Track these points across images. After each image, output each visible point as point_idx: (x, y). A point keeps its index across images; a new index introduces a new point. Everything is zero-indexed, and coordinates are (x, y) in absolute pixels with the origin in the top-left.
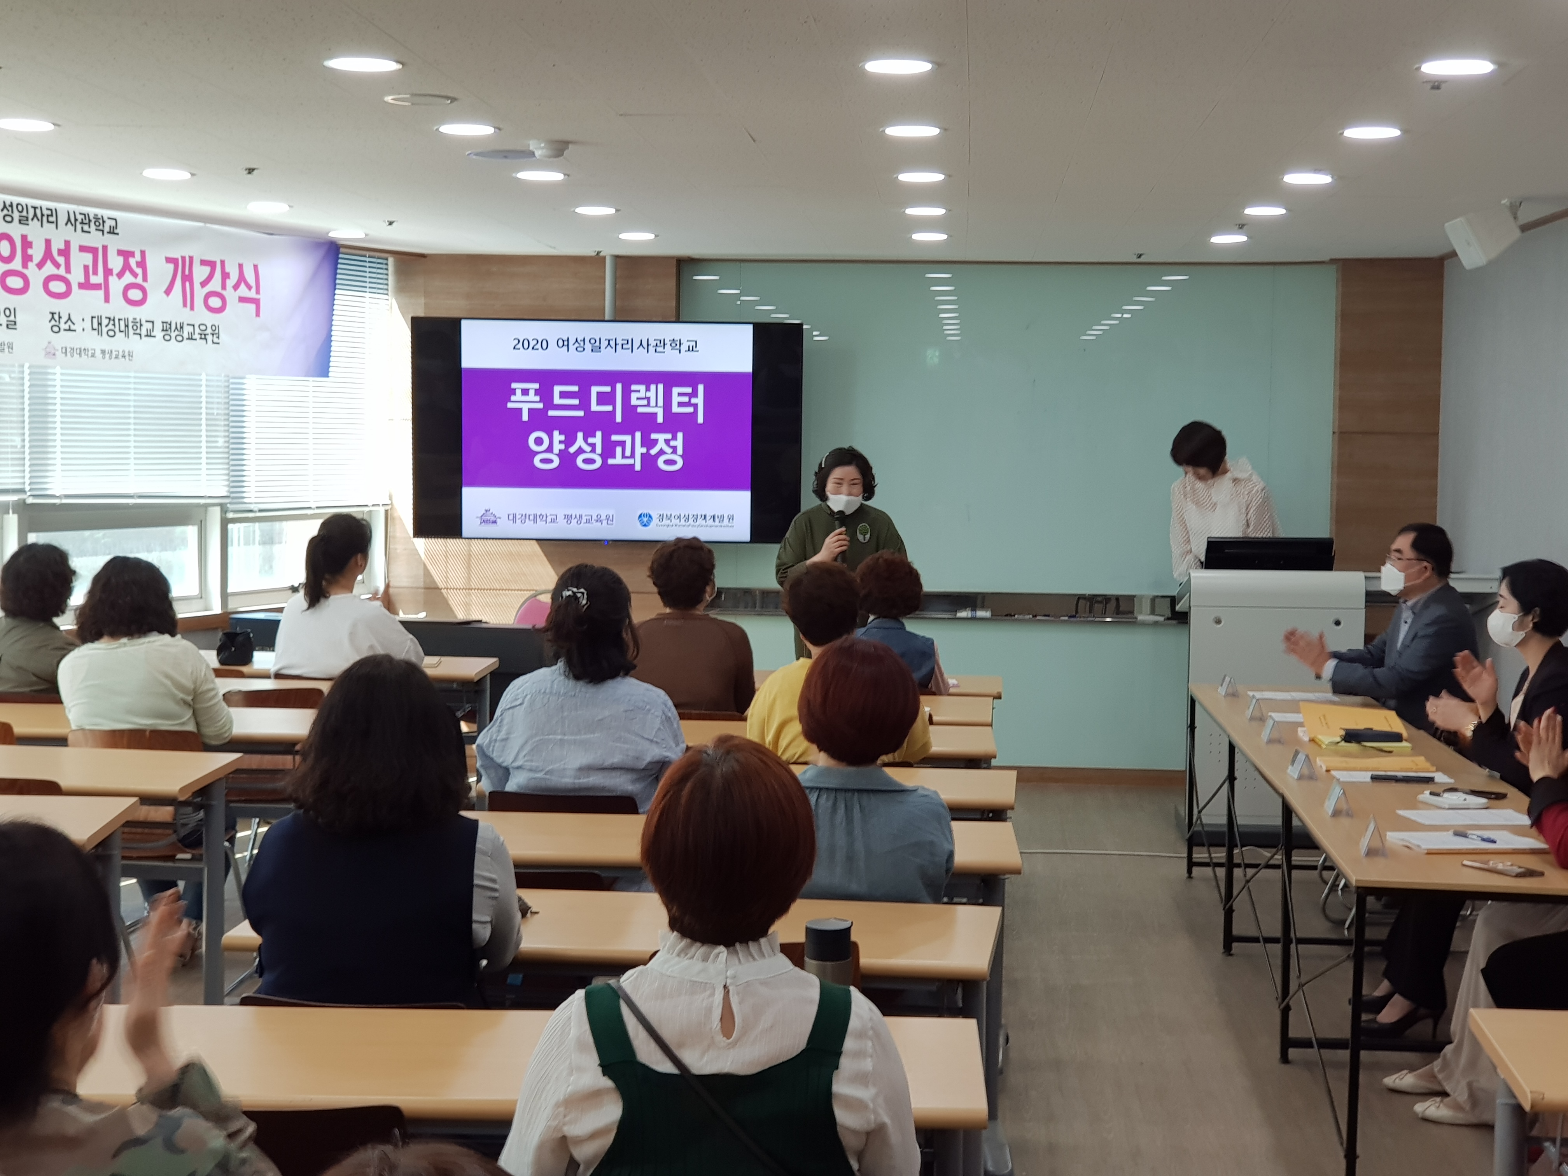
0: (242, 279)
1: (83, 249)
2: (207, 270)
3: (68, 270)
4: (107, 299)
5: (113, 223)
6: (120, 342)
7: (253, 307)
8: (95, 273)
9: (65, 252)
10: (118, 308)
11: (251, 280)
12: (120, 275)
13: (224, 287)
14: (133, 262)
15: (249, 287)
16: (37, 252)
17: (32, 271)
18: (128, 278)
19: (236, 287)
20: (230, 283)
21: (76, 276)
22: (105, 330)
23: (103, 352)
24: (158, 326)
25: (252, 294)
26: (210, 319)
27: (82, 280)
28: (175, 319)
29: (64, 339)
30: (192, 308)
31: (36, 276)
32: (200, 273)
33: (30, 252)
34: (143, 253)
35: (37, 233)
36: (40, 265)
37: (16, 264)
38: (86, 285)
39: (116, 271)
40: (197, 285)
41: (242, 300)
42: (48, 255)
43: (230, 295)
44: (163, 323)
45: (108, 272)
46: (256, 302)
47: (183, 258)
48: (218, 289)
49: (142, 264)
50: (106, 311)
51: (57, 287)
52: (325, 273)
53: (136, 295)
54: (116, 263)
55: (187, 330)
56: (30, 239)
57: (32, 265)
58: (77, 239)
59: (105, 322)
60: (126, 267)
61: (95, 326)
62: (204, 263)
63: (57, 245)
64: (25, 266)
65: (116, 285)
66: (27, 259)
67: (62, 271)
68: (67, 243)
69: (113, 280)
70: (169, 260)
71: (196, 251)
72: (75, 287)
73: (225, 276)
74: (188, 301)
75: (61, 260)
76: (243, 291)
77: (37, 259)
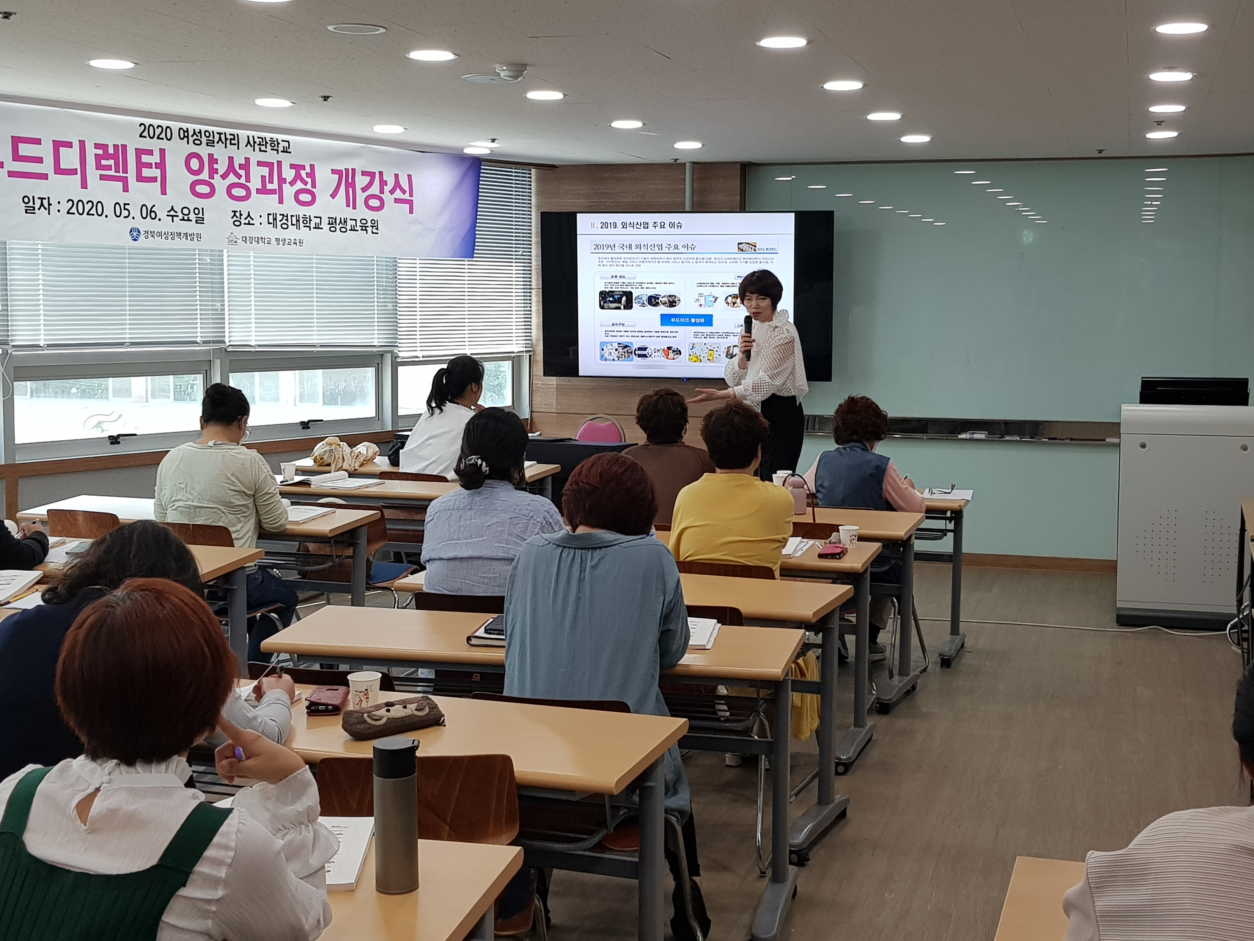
0: (397, 185)
1: (260, 164)
2: (368, 179)
3: (248, 180)
4: (281, 201)
5: (286, 144)
6: (292, 233)
7: (407, 206)
8: (271, 182)
9: (246, 166)
10: (290, 207)
11: (406, 187)
12: (292, 183)
13: (382, 191)
14: (303, 173)
15: (404, 192)
16: (221, 167)
18: (299, 185)
19: (392, 192)
20: (387, 189)
21: (255, 183)
22: (279, 224)
23: (278, 240)
24: (325, 221)
25: (407, 196)
26: (370, 215)
27: (260, 187)
28: (340, 216)
29: (245, 230)
30: (354, 208)
32: (361, 181)
33: (215, 166)
34: (312, 167)
35: (221, 153)
36: (224, 177)
38: (263, 191)
39: (289, 180)
40: (358, 190)
41: (397, 201)
42: (231, 168)
43: (388, 198)
44: (329, 218)
45: (282, 181)
46: (410, 203)
47: (347, 170)
48: (378, 193)
49: (312, 175)
50: (280, 209)
51: (239, 192)
53: (306, 198)
54: (289, 174)
55: (350, 223)
56: (215, 157)
57: (217, 176)
58: (256, 156)
59: (279, 218)
60: (298, 177)
61: (271, 221)
63: (239, 161)
64: (211, 177)
65: (289, 191)
66: (213, 172)
67: (243, 181)
68: (247, 160)
69: (286, 187)
71: (358, 165)
72: (254, 192)
73: (383, 183)
74: (351, 202)
75: (242, 172)
76: (398, 194)
77: (221, 171)
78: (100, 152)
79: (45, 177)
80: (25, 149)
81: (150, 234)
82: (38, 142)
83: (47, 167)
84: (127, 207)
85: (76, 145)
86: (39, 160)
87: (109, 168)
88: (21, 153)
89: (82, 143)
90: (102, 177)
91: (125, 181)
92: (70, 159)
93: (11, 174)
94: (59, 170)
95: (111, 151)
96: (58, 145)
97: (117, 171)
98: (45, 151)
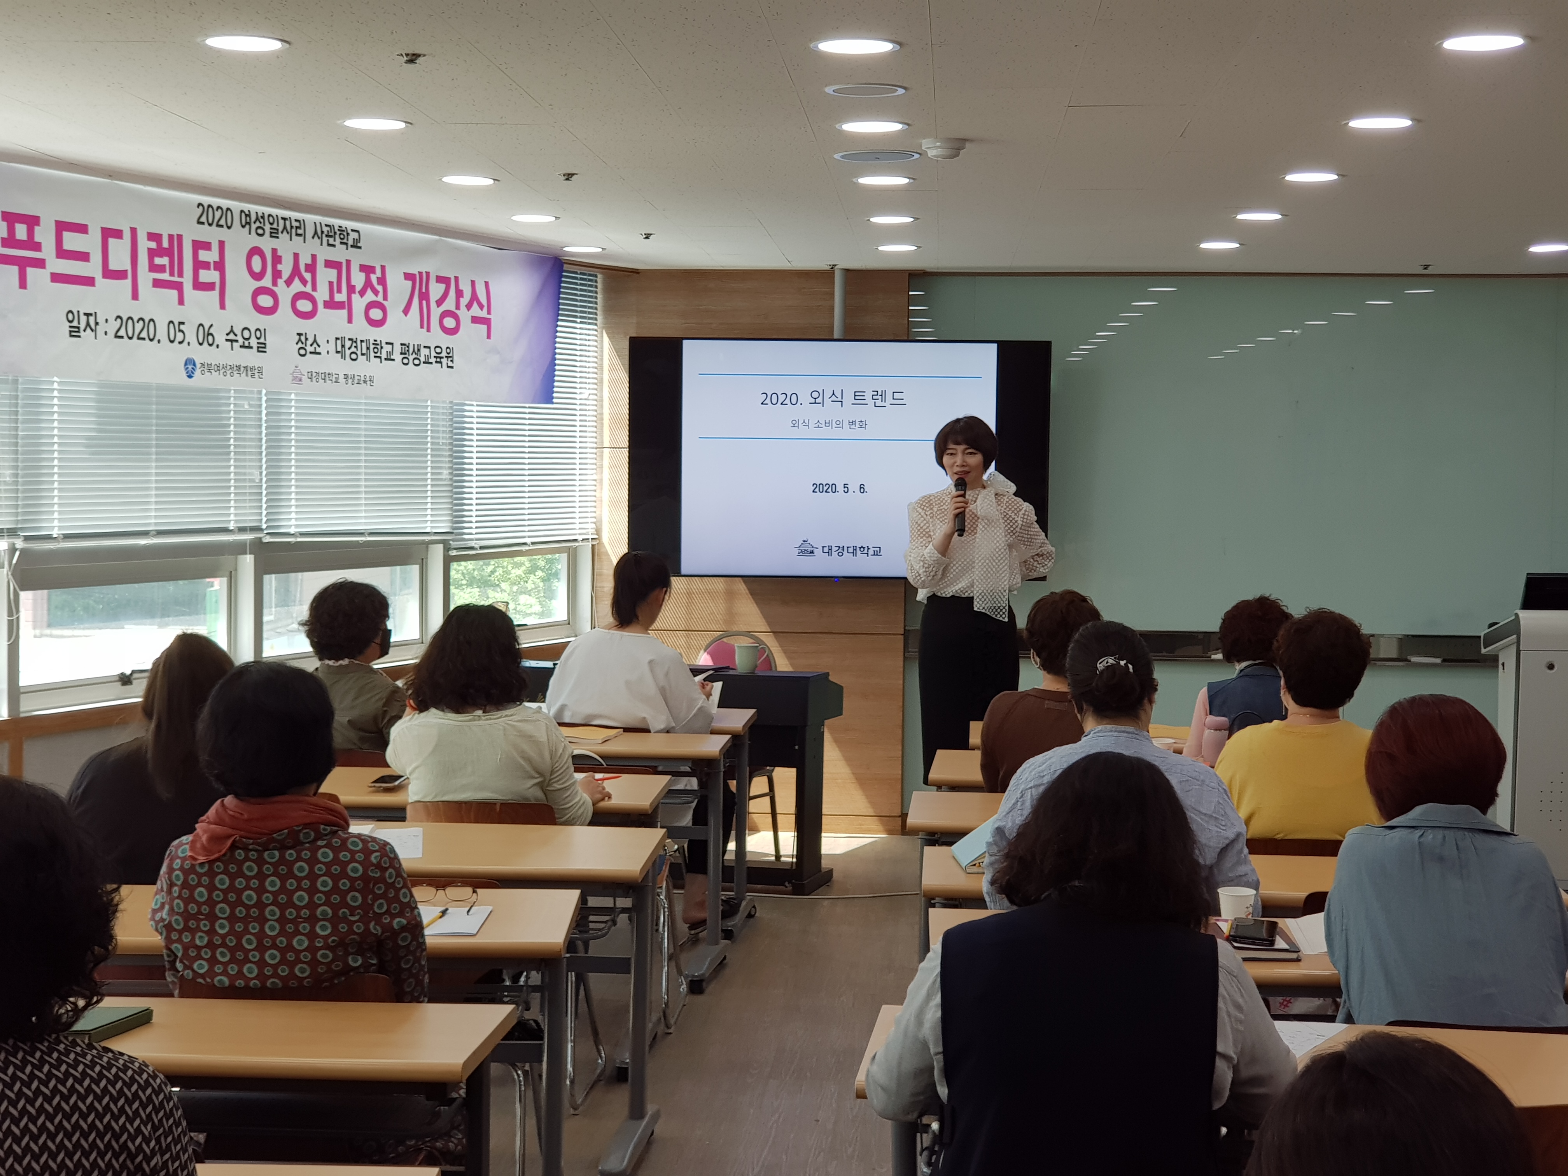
0: (474, 297)
1: (329, 264)
2: (442, 287)
3: (314, 288)
4: (350, 321)
5: (355, 235)
6: (363, 367)
8: (339, 290)
10: (361, 330)
11: (483, 300)
12: (362, 293)
13: (458, 307)
16: (286, 268)
18: (370, 296)
19: (469, 306)
20: (464, 301)
21: (322, 295)
22: (348, 352)
24: (398, 349)
25: (483, 314)
26: (445, 341)
28: (413, 341)
29: (310, 363)
30: (428, 330)
31: (285, 293)
32: (436, 290)
33: (279, 267)
34: (383, 268)
36: (289, 282)
37: (267, 282)
41: (476, 320)
42: (296, 272)
44: (402, 344)
45: (351, 289)
46: (486, 322)
47: (420, 273)
48: (453, 308)
49: (382, 281)
50: (349, 331)
52: (550, 292)
54: (358, 280)
55: (424, 352)
56: (279, 253)
58: (324, 253)
60: (368, 284)
61: (339, 349)
62: (439, 279)
63: (305, 260)
65: (359, 303)
66: (277, 275)
68: (314, 257)
69: (355, 297)
70: (407, 276)
71: (433, 266)
72: (320, 305)
73: (459, 294)
74: (425, 323)
75: (308, 276)
76: (476, 311)
77: (286, 275)
78: (153, 245)
79: (89, 281)
80: (71, 241)
81: (208, 368)
82: (81, 229)
83: (93, 268)
84: (182, 327)
85: (127, 235)
86: (84, 257)
87: (161, 269)
88: (66, 246)
89: (134, 231)
90: (156, 283)
91: (179, 287)
92: (120, 255)
93: (57, 278)
94: (109, 274)
96: (109, 234)
97: (172, 274)
98: (90, 243)
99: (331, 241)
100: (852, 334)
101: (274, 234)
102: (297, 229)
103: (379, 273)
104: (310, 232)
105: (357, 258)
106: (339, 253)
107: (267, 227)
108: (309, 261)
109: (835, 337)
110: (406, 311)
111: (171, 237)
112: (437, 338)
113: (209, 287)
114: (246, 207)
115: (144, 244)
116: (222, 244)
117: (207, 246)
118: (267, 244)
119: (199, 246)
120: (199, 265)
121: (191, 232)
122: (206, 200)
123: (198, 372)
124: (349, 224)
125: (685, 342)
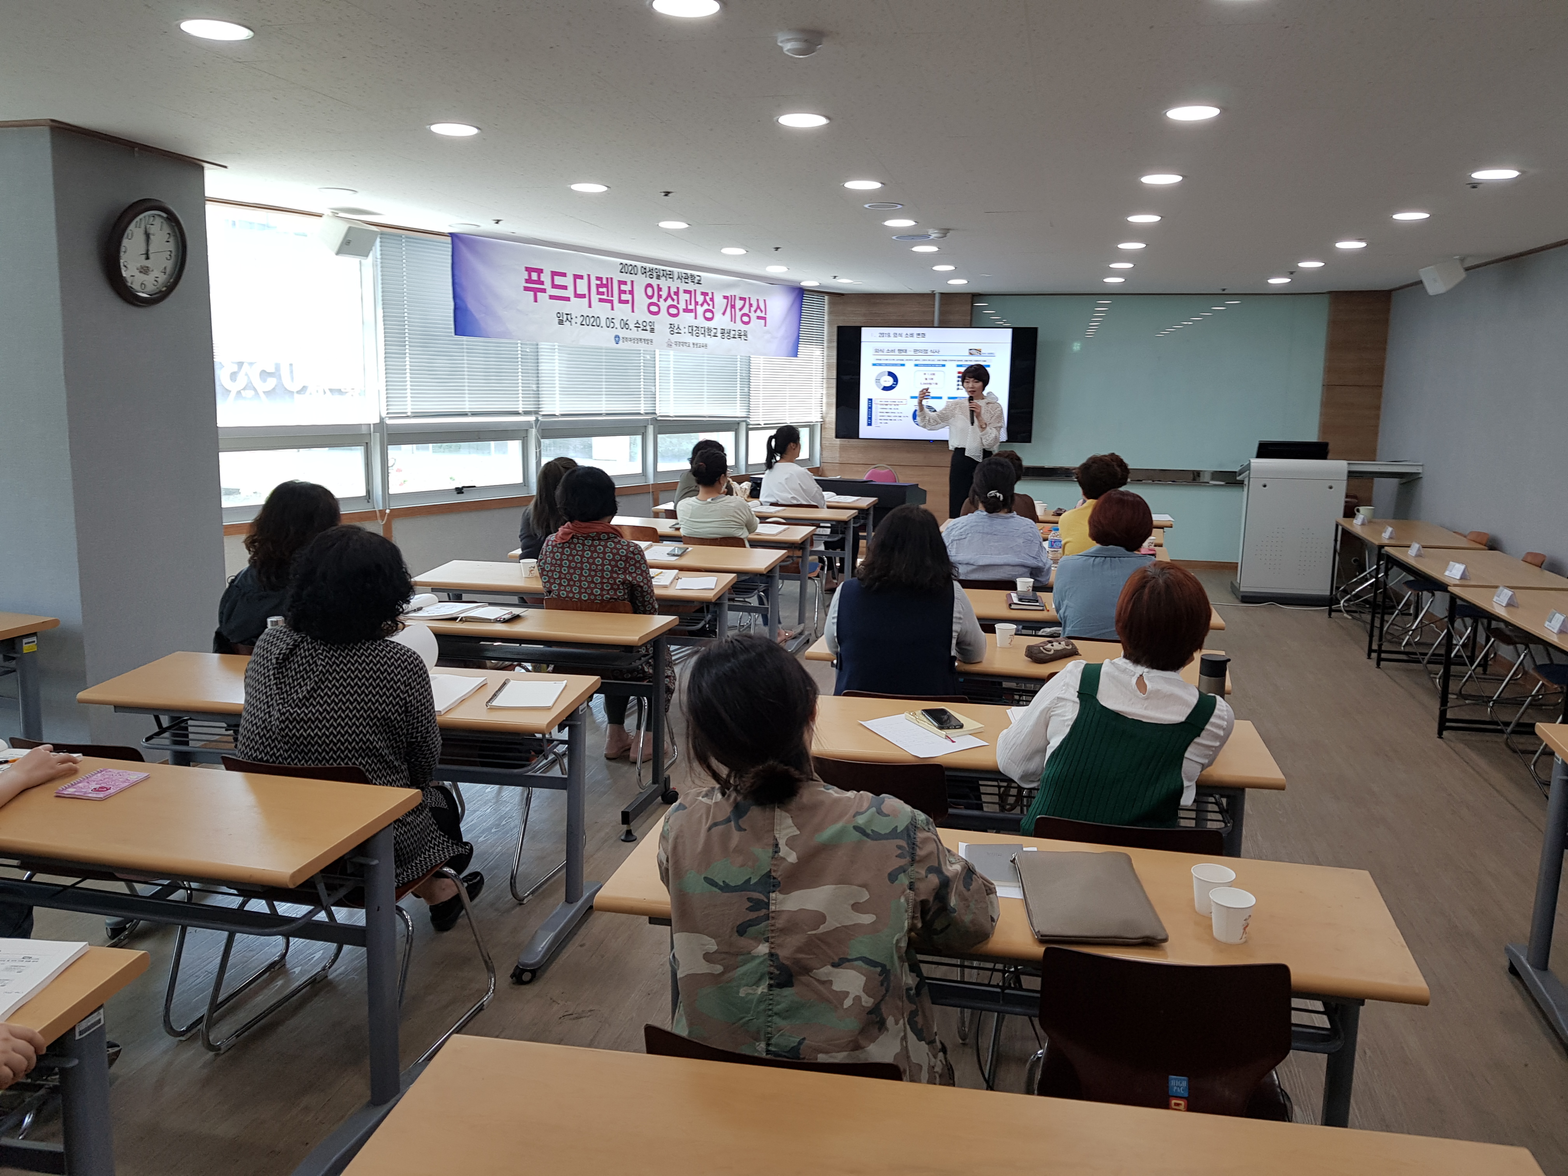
0: (758, 307)
1: (686, 292)
2: (742, 302)
3: (678, 302)
4: (696, 317)
5: (698, 278)
6: (701, 340)
7: (763, 321)
8: (691, 304)
9: (677, 293)
10: (701, 322)
11: (763, 308)
12: (702, 305)
13: (750, 311)
14: (708, 298)
15: (762, 311)
16: (664, 294)
17: (662, 303)
18: (706, 307)
19: (755, 311)
20: (753, 309)
21: (682, 306)
22: (694, 333)
23: (694, 344)
24: (719, 331)
25: (763, 315)
26: (743, 327)
27: (685, 307)
28: (727, 328)
29: (676, 337)
30: (735, 322)
31: (664, 305)
32: (739, 304)
33: (661, 293)
34: (712, 293)
35: (664, 283)
36: (665, 300)
37: (655, 300)
38: (686, 310)
39: (700, 303)
40: (737, 310)
41: (759, 318)
42: (669, 295)
43: (753, 315)
44: (721, 329)
45: (696, 303)
46: (765, 319)
47: (731, 296)
48: (747, 312)
49: (712, 299)
50: (695, 323)
51: (673, 311)
52: (797, 306)
53: (709, 315)
54: (700, 299)
55: (733, 333)
56: (661, 286)
57: (661, 300)
58: (683, 287)
59: (695, 329)
60: (705, 301)
61: (690, 331)
62: (741, 299)
63: (673, 290)
64: (659, 301)
65: (700, 310)
66: (660, 296)
67: (675, 303)
68: (678, 288)
69: (698, 307)
70: (725, 297)
71: (737, 292)
72: (681, 311)
73: (751, 305)
74: (733, 319)
75: (675, 297)
76: (759, 313)
77: (664, 296)
78: (599, 282)
79: (568, 299)
80: (558, 280)
81: (626, 339)
82: (564, 275)
83: (569, 293)
84: (613, 321)
85: (586, 278)
86: (565, 288)
87: (603, 294)
88: (556, 283)
89: (589, 276)
90: (601, 300)
91: (611, 302)
92: (582, 288)
93: (552, 297)
94: (577, 296)
95: (605, 282)
96: (577, 277)
97: (608, 296)
98: (568, 281)
99: (686, 281)
100: (944, 324)
101: (658, 277)
102: (670, 275)
103: (710, 296)
104: (676, 277)
105: (700, 289)
106: (691, 287)
107: (655, 274)
108: (676, 290)
109: (936, 325)
110: (724, 314)
111: (607, 278)
112: (739, 326)
113: (627, 302)
114: (644, 265)
115: (594, 282)
116: (632, 282)
117: (625, 283)
118: (654, 282)
119: (621, 283)
120: (621, 292)
121: (617, 277)
122: (624, 261)
123: (621, 342)
124: (695, 273)
125: (863, 329)
